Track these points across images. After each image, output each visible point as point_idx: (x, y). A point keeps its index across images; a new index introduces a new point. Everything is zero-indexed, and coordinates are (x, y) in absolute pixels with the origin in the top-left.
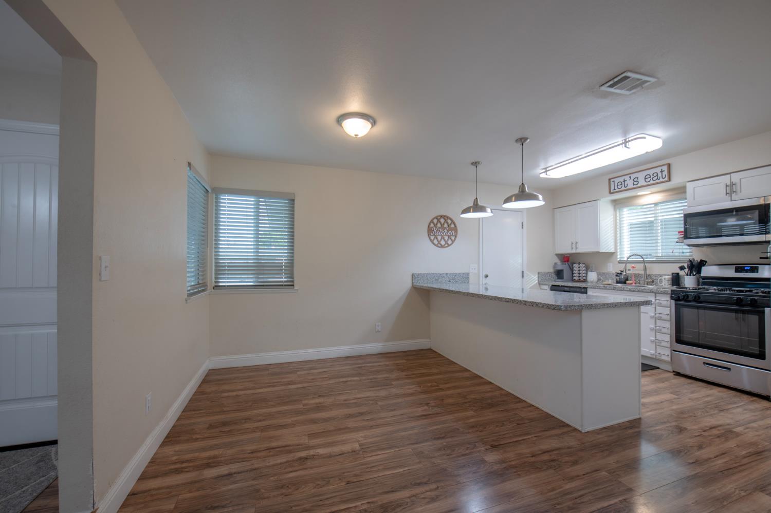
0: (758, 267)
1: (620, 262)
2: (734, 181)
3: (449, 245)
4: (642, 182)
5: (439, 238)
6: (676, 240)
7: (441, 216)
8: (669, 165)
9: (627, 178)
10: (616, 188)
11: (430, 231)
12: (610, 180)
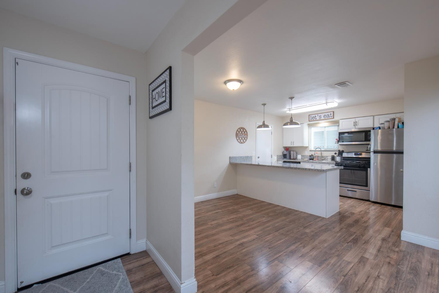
0: (362, 153)
1: (310, 151)
2: (356, 121)
3: (244, 142)
4: (323, 118)
5: (241, 138)
6: (335, 142)
7: (241, 128)
8: (333, 112)
9: (316, 115)
10: (312, 119)
11: (237, 135)
12: (309, 115)
